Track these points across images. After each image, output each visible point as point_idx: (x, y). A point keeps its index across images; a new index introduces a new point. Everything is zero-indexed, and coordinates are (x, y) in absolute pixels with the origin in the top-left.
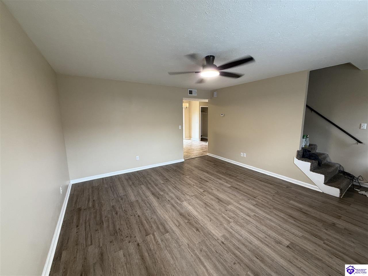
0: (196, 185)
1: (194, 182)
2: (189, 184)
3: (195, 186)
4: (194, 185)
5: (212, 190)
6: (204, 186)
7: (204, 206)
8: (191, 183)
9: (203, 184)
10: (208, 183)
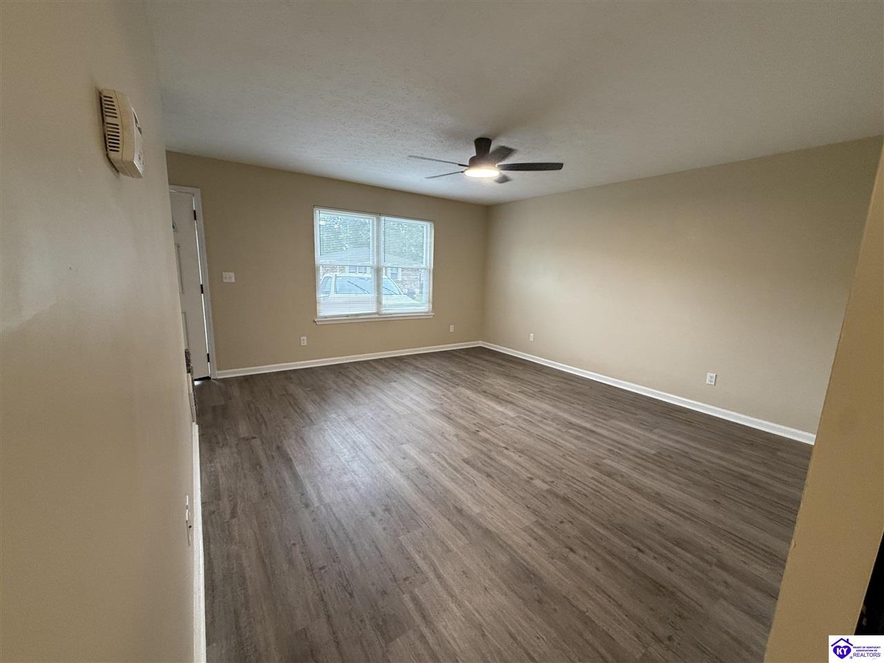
0: (501, 449)
1: (508, 458)
2: (522, 452)
3: (503, 445)
4: (506, 448)
5: (457, 436)
6: (479, 446)
7: (477, 411)
8: (516, 457)
9: (481, 452)
10: (466, 456)
